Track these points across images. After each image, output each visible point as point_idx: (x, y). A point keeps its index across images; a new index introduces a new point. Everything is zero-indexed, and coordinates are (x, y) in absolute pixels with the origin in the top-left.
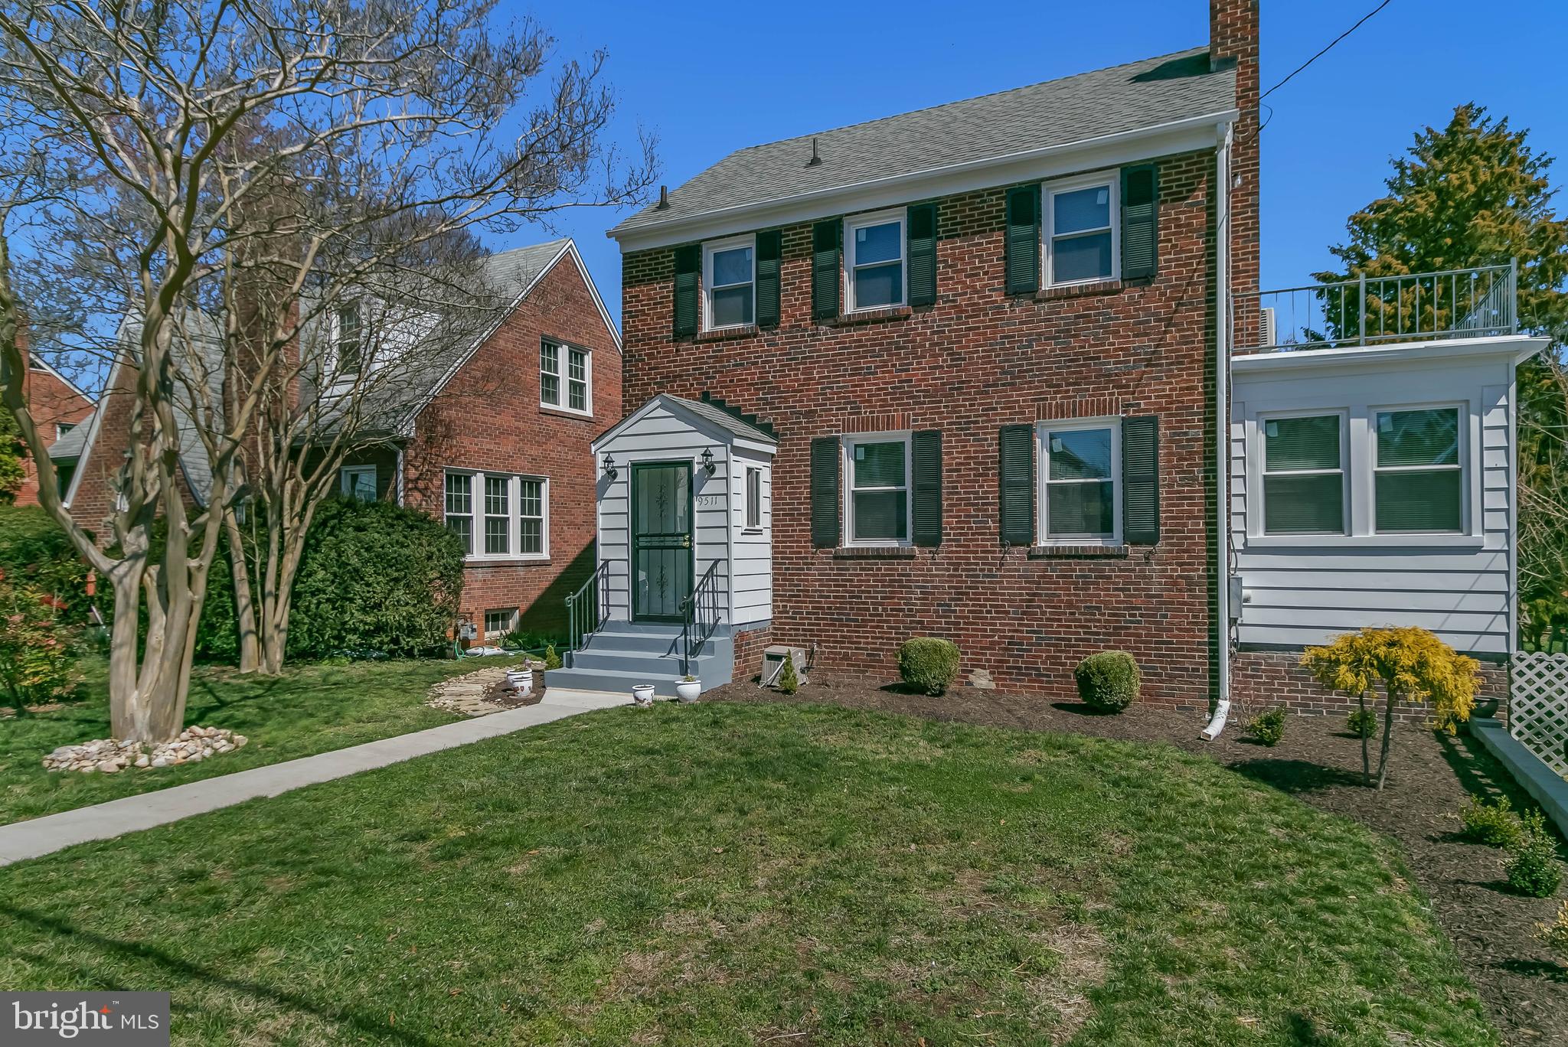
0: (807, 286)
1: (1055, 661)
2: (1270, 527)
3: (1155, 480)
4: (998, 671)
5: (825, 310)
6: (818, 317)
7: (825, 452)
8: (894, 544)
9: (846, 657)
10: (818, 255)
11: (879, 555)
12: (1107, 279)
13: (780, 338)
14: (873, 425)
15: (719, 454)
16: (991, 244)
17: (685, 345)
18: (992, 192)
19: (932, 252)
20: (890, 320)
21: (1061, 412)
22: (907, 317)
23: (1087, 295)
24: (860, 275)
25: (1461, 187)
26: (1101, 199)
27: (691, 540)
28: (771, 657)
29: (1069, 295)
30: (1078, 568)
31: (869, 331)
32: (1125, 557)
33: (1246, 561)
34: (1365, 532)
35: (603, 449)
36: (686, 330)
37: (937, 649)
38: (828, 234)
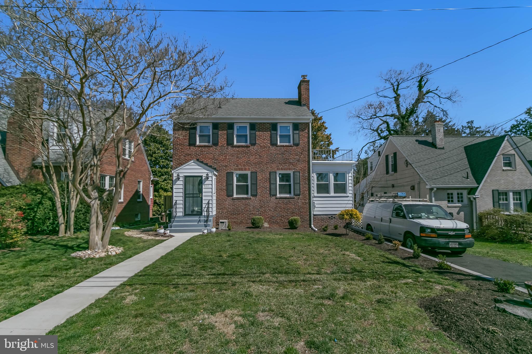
0: (225, 137)
1: (281, 220)
2: (318, 193)
3: (300, 183)
4: (269, 223)
5: (230, 143)
6: (228, 144)
7: (229, 175)
8: (246, 196)
9: (235, 222)
10: (229, 131)
11: (243, 199)
12: (290, 144)
13: (218, 148)
14: (242, 169)
15: (210, 175)
16: (267, 134)
17: (192, 147)
18: (268, 123)
19: (255, 134)
20: (245, 147)
21: (282, 169)
22: (249, 147)
23: (287, 147)
24: (238, 136)
25: (315, 126)
26: (288, 128)
27: (202, 195)
28: (221, 222)
29: (283, 146)
30: (285, 201)
31: (241, 149)
32: (294, 198)
33: (315, 199)
34: (332, 194)
35: (176, 172)
36: (192, 143)
37: (261, 218)
38: (230, 126)
